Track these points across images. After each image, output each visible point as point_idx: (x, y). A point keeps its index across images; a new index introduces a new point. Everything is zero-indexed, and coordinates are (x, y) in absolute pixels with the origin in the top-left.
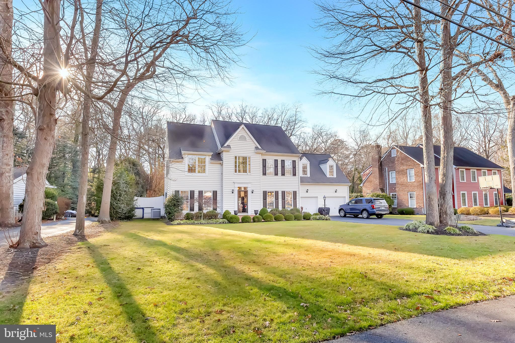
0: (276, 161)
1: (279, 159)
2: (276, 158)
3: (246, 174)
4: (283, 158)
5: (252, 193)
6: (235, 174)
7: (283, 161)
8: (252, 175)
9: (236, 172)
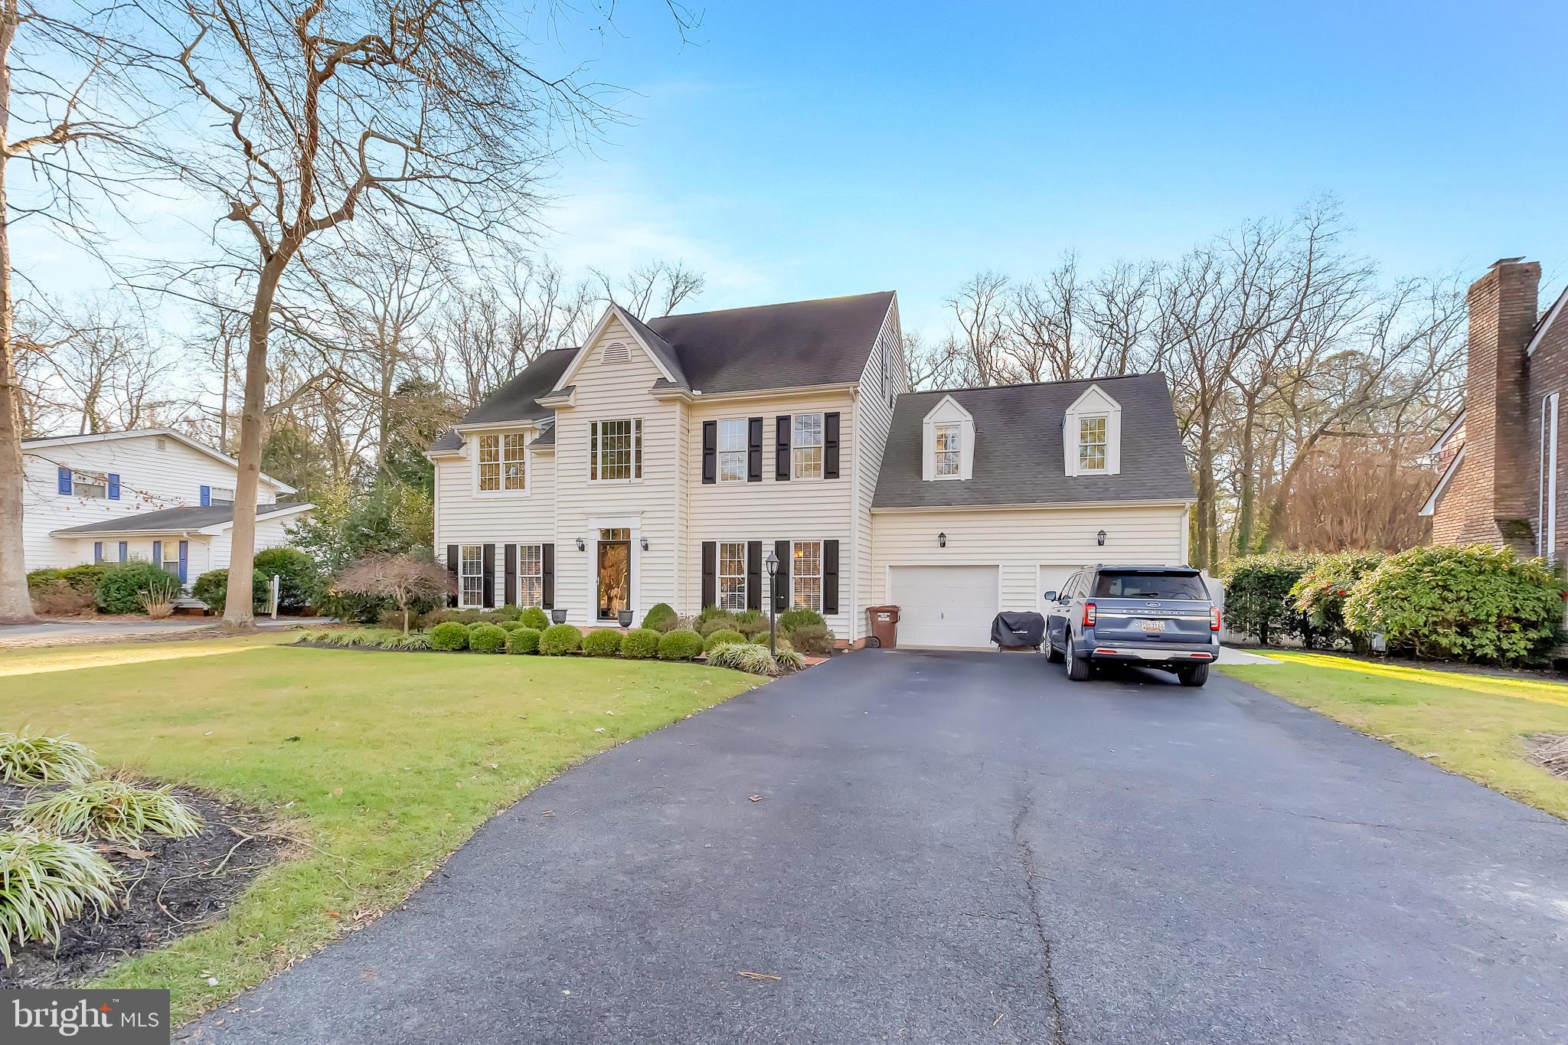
0: (755, 424)
1: (769, 415)
2: (755, 411)
3: (626, 481)
4: (783, 410)
5: (646, 548)
6: (590, 487)
7: (783, 422)
8: (647, 483)
9: (594, 476)
